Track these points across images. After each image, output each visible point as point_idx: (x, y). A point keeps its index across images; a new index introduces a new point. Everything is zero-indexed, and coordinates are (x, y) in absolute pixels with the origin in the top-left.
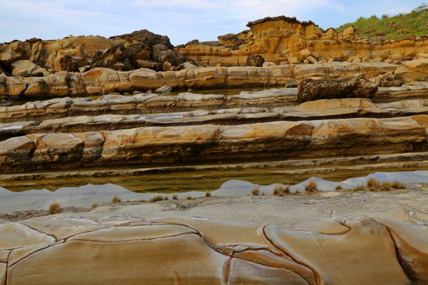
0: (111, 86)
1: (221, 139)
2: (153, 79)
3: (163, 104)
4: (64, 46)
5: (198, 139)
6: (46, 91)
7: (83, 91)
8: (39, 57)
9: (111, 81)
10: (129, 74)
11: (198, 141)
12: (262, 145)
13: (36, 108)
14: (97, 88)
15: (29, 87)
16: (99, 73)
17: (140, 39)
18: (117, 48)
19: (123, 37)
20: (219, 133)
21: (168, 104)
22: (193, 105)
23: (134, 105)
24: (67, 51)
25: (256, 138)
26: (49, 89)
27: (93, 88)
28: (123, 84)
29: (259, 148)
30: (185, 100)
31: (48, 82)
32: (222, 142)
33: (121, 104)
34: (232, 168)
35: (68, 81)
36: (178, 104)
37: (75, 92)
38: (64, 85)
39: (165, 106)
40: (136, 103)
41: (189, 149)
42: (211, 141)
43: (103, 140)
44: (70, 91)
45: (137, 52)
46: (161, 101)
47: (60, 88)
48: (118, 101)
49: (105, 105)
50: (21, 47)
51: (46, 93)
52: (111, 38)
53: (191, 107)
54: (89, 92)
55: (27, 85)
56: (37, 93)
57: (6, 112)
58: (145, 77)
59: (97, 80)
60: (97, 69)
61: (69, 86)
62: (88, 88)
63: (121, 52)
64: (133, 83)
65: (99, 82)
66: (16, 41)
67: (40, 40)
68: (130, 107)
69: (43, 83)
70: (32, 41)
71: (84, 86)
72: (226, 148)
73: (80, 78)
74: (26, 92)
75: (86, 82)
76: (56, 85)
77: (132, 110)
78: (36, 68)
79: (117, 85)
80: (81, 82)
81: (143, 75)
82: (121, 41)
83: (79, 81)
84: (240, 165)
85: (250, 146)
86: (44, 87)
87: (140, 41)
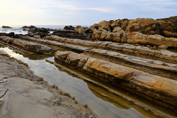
0: (137, 41)
1: (132, 79)
2: (159, 40)
3: (147, 53)
4: (134, 22)
5: (116, 74)
6: (112, 38)
7: (126, 41)
8: (125, 26)
9: (138, 38)
10: (148, 36)
11: (116, 75)
12: (158, 95)
13: (97, 44)
14: (132, 41)
15: (107, 36)
16: (135, 34)
17: (172, 20)
18: (154, 24)
19: (163, 19)
20: (132, 75)
21: (151, 54)
22: (165, 58)
23: (134, 50)
24: (134, 24)
25: (153, 88)
26: (113, 38)
27: (130, 40)
28: (143, 41)
29: (156, 96)
30: (161, 54)
31: (114, 35)
32: (131, 81)
33: (128, 49)
34: (127, 100)
35: (121, 36)
36: (156, 56)
37: (122, 41)
38: (119, 37)
39: (148, 55)
40: (135, 50)
41: (113, 78)
42: (122, 78)
43: (86, 60)
44: (121, 40)
45: (165, 27)
46: (147, 52)
47: (117, 38)
48: (127, 47)
49: (121, 48)
50: (120, 22)
51: (112, 39)
52: (157, 20)
53: (164, 58)
54: (128, 42)
55: (107, 35)
56: (109, 39)
57: (89, 43)
58: (155, 39)
59: (133, 37)
60: (134, 32)
61: (121, 38)
62: (128, 40)
63: (155, 26)
64: (148, 41)
65: (133, 38)
66: (119, 19)
67: (127, 19)
68: (131, 51)
69: (112, 35)
70: (124, 20)
71: (127, 39)
72: (134, 86)
73: (126, 36)
74: (106, 38)
75: (128, 37)
76: (116, 37)
77: (132, 53)
78: (121, 30)
79: (140, 41)
80: (126, 37)
81: (154, 38)
82: (162, 21)
83: (125, 36)
84: (134, 101)
85: (149, 92)
86: (112, 37)
87: (172, 22)
